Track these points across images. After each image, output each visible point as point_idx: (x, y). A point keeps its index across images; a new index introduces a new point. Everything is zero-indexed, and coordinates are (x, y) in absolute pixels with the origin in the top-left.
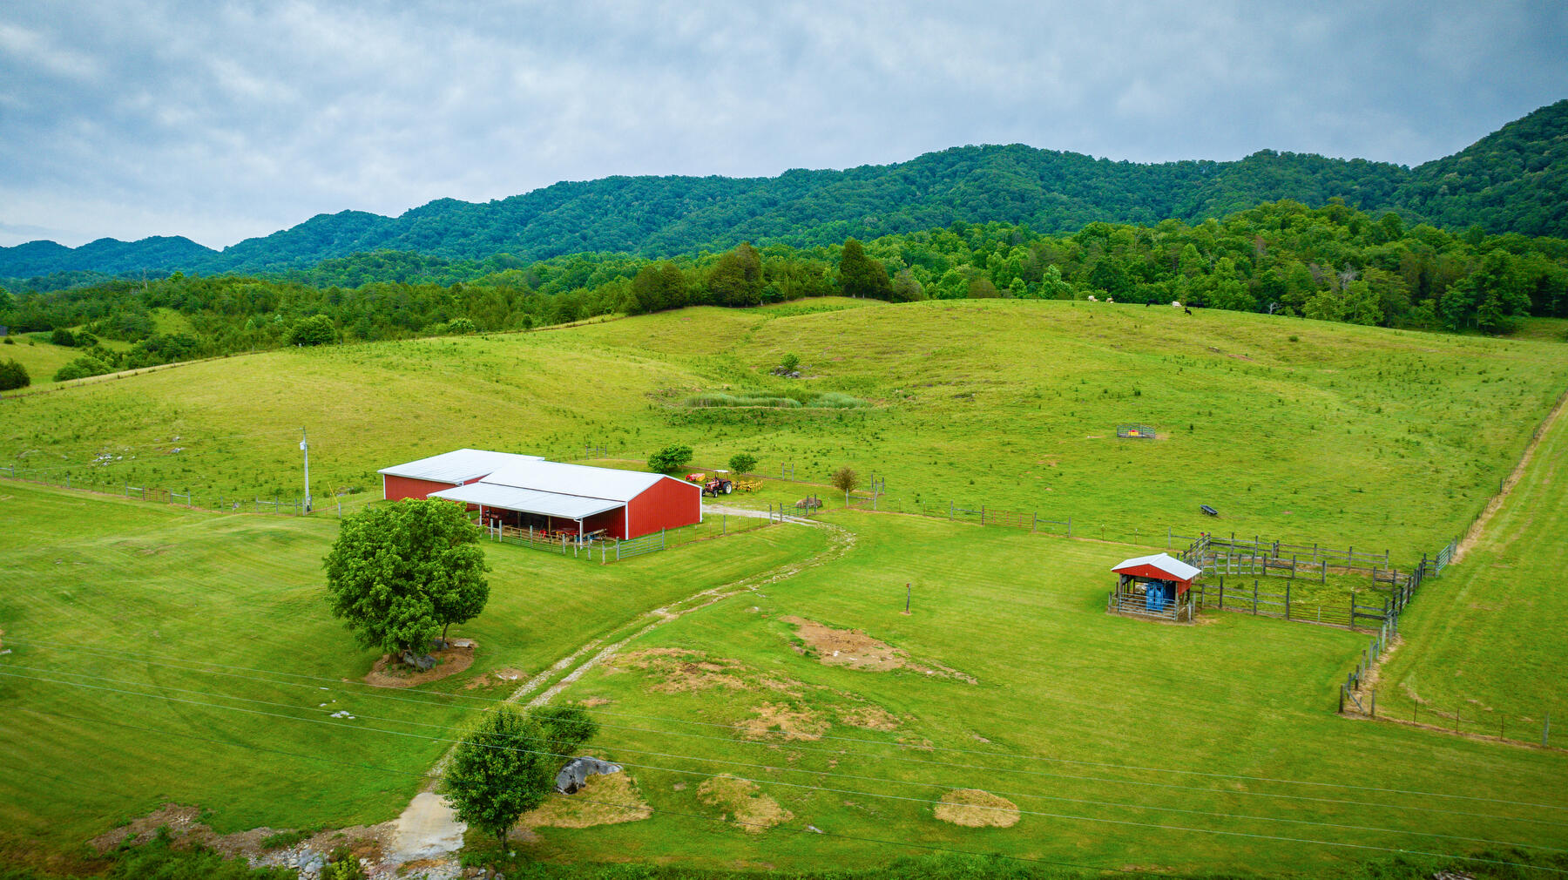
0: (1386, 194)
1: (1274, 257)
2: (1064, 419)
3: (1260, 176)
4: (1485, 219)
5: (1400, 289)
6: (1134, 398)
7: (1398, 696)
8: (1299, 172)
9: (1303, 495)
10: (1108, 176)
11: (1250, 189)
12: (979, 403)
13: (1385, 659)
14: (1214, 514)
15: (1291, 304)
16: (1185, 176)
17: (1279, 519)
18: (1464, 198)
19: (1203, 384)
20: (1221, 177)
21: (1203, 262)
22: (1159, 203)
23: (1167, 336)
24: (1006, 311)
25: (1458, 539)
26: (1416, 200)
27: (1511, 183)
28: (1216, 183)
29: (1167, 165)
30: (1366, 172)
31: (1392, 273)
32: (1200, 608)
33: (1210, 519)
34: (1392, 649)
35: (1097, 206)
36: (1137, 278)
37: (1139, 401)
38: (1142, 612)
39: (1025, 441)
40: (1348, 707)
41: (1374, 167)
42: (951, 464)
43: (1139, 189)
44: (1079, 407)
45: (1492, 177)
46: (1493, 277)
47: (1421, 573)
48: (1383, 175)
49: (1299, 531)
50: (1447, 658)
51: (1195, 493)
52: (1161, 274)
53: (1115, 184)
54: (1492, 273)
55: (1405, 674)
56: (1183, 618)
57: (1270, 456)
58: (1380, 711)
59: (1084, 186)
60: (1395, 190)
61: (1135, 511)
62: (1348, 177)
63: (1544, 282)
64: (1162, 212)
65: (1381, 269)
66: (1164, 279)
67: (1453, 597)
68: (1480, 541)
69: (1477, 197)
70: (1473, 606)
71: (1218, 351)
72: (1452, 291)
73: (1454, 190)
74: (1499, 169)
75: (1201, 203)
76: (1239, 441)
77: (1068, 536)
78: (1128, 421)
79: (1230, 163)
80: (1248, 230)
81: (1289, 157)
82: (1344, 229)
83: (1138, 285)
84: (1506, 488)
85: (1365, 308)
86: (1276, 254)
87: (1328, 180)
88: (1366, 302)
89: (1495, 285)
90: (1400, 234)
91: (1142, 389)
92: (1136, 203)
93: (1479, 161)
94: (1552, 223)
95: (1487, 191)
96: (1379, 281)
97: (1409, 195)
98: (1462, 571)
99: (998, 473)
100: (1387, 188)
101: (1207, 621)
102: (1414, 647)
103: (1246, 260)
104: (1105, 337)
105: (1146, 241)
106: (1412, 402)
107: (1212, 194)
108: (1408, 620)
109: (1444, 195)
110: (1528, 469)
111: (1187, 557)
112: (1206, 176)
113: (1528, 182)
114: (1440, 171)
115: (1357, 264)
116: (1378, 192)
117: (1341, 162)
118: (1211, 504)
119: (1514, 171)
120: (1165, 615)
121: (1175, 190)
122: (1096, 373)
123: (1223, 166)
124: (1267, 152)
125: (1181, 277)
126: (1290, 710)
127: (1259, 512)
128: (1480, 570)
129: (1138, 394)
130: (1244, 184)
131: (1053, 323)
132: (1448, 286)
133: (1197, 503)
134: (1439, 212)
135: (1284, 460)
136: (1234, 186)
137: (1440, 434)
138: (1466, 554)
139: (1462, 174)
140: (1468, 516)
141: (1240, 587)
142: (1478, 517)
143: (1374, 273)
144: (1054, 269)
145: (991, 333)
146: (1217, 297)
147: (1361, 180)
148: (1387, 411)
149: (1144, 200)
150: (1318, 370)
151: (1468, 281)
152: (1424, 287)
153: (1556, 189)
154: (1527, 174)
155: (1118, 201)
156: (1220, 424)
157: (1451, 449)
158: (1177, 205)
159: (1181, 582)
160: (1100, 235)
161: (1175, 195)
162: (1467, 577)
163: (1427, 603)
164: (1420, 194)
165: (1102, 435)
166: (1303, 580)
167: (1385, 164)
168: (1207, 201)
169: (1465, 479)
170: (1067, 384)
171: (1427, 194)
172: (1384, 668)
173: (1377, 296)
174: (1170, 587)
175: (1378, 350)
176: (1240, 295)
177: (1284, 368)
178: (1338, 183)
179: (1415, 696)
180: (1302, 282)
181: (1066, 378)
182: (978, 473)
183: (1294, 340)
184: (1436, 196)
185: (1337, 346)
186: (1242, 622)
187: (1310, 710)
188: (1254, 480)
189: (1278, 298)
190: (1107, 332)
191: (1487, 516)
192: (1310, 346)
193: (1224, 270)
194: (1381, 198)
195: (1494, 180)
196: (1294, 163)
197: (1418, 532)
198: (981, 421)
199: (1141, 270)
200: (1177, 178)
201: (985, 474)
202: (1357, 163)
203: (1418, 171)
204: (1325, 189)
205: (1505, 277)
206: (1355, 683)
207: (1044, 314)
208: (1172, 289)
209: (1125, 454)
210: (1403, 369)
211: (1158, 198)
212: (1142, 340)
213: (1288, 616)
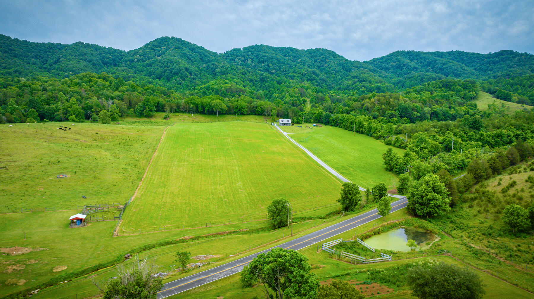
0: (120, 60)
1: (88, 95)
2: (40, 173)
3: (79, 51)
4: (147, 71)
5: (124, 106)
6: (58, 164)
7: (122, 231)
8: (92, 50)
9: (104, 189)
10: (19, 46)
11: (76, 56)
12: (11, 170)
13: (119, 225)
14: (85, 198)
15: (95, 112)
16: (51, 48)
17: (99, 196)
18: (141, 63)
19: (75, 155)
20: (65, 50)
21: (66, 98)
22: (42, 58)
23: (61, 136)
24: (5, 130)
25: (132, 196)
26: (128, 63)
27: (153, 60)
28: (63, 52)
29: (43, 43)
30: (113, 52)
31: (122, 101)
32: (87, 223)
33: (85, 199)
34: (121, 223)
35: (16, 57)
36: (44, 103)
37: (60, 164)
38: (76, 226)
39: (31, 183)
40: (114, 235)
41: (115, 51)
42: (12, 194)
43: (33, 52)
44: (43, 169)
45: (148, 57)
46: (146, 103)
47: (126, 205)
48: (118, 53)
49: (104, 199)
50: (129, 222)
51: (80, 192)
52: (52, 102)
53: (22, 49)
54: (146, 102)
55: (123, 227)
56: (84, 225)
57: (95, 178)
58: (119, 234)
59: (9, 49)
60: (122, 58)
61: (68, 200)
62: (107, 53)
63: (158, 103)
64: (44, 61)
65: (118, 100)
66: (54, 104)
67: (131, 209)
68: (137, 194)
69: (145, 63)
70: (134, 210)
71: (77, 140)
72: (137, 107)
73: (139, 61)
74: (149, 55)
75: (58, 60)
76: (88, 175)
77: (54, 211)
78: (59, 172)
79: (68, 45)
80: (79, 83)
81: (88, 45)
82: (107, 83)
83: (45, 106)
84: (143, 179)
85: (116, 113)
86: (88, 94)
87: (101, 54)
88: (116, 111)
89: (147, 105)
90: (124, 84)
91: (60, 160)
92: (33, 57)
93: (144, 53)
94: (163, 73)
95: (147, 62)
96: (118, 104)
97: (126, 61)
98: (133, 203)
99: (28, 195)
100: (120, 57)
101: (89, 225)
102: (124, 221)
103: (80, 97)
104: (43, 138)
105: (45, 90)
106: (126, 153)
107: (62, 56)
108: (124, 216)
109: (136, 62)
110: (147, 173)
111: (83, 213)
112: (59, 49)
113: (157, 60)
114: (134, 54)
115: (112, 98)
116: (117, 59)
117: (105, 48)
118: (84, 195)
119: (153, 56)
120: (81, 225)
121: (48, 53)
122: (44, 154)
123: (65, 46)
124: (80, 43)
125: (60, 103)
126: (105, 238)
127: (95, 195)
128: (136, 202)
129: (59, 162)
130: (73, 54)
131: (24, 134)
132: (136, 105)
133: (81, 195)
134: (135, 67)
135: (99, 179)
136: (70, 54)
137: (132, 164)
138: (134, 198)
139: (140, 56)
140: (135, 188)
141: (94, 216)
142: (137, 188)
143: (116, 101)
144: (12, 100)
145: (3, 140)
146: (72, 111)
147: (112, 54)
148: (121, 157)
149: (35, 56)
150: (104, 143)
151: (141, 104)
152: (131, 105)
153: (163, 64)
154: (157, 58)
155: (25, 56)
156: (82, 170)
157: (134, 168)
158: (49, 59)
159: (83, 219)
160: (27, 86)
161: (48, 55)
162: (133, 204)
163: (127, 212)
164: (129, 61)
165: (52, 178)
166: (106, 212)
167: (119, 50)
168: (61, 59)
169: (136, 178)
170: (37, 160)
171: (132, 61)
172: (120, 226)
173: (118, 109)
174: (81, 220)
175: (119, 135)
176: (79, 110)
177: (95, 144)
178: (105, 55)
179: (124, 231)
180: (97, 105)
181: (36, 157)
182: (22, 196)
183: (97, 134)
184: (134, 62)
185: (108, 134)
186: (95, 224)
187: (108, 237)
188: (92, 186)
189: (91, 110)
190: (43, 136)
191: (138, 188)
192: (101, 135)
193: (73, 101)
194: (118, 61)
195: (149, 59)
196: (90, 47)
197: (126, 194)
198: (14, 177)
199: (45, 100)
200: (48, 49)
201: (24, 196)
202: (110, 49)
203: (128, 53)
204: (101, 57)
205: (149, 103)
206: (115, 231)
207: (20, 131)
208: (56, 107)
209: (60, 183)
210: (124, 141)
211: (41, 56)
212: (54, 139)
213: (103, 220)
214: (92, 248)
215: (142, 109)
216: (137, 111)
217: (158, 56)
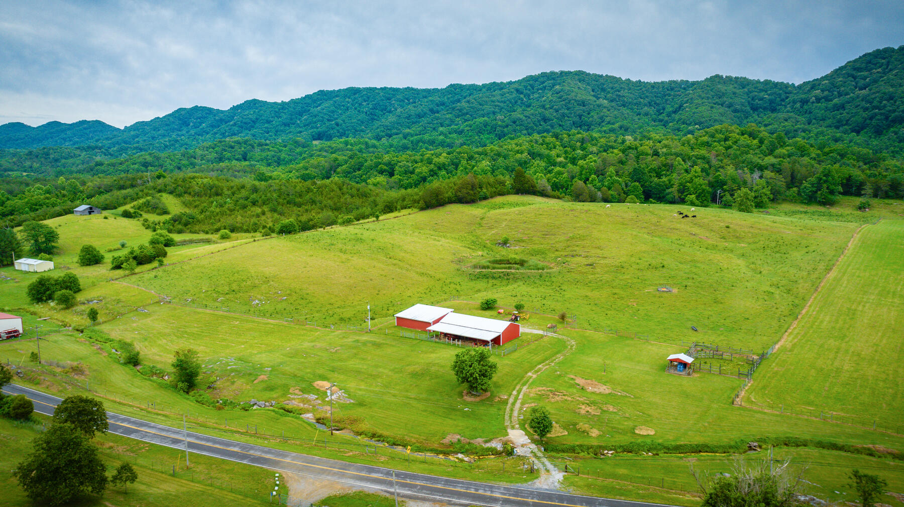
0: (783, 100)
1: (720, 163)
2: (636, 280)
3: (714, 90)
4: (834, 118)
5: (781, 182)
6: (661, 269)
7: (749, 400)
8: (735, 88)
9: (728, 321)
10: (630, 89)
11: (708, 98)
12: (598, 270)
13: (747, 388)
14: (696, 330)
15: (728, 191)
16: (672, 89)
17: (719, 332)
18: (823, 105)
19: (689, 258)
20: (693, 90)
21: (685, 167)
22: (658, 105)
23: (672, 227)
24: (598, 212)
25: (776, 343)
26: (798, 105)
27: (849, 96)
28: (690, 94)
29: (662, 82)
30: (772, 88)
31: (778, 174)
32: (694, 371)
33: (695, 332)
34: (749, 385)
35: (624, 107)
36: (652, 174)
37: (664, 270)
38: (676, 372)
39: (622, 293)
40: (735, 403)
41: (776, 85)
42: (596, 304)
43: (647, 97)
44: (640, 274)
45: (839, 93)
46: (824, 178)
47: (763, 356)
48: (781, 89)
49: (725, 338)
50: (764, 387)
51: (689, 320)
52: (664, 172)
53: (633, 94)
54: (824, 176)
55: (752, 392)
56: (689, 374)
57: (716, 301)
58: (743, 404)
59: (617, 95)
60: (787, 98)
61: (668, 328)
62: (761, 90)
63: (849, 179)
64: (660, 110)
65: (772, 172)
66: (666, 175)
67: (770, 366)
68: (786, 341)
69: (830, 105)
70: (776, 369)
71: (694, 235)
72: (805, 184)
73: (818, 100)
74: (842, 89)
75: (681, 106)
76: (705, 293)
77: (647, 341)
78: (661, 282)
79: (697, 81)
80: (708, 143)
81: (729, 79)
82: (756, 142)
83: (653, 178)
84: (799, 317)
85: (764, 193)
86: (721, 161)
87: (751, 93)
88: (764, 190)
89: (825, 181)
90: (784, 143)
91: (665, 263)
92: (645, 105)
93: (833, 84)
94: (868, 121)
95: (836, 101)
96: (771, 178)
97: (794, 102)
98: (776, 355)
99: (615, 309)
100: (783, 96)
101: (696, 375)
102: (756, 384)
103: (707, 166)
104: (645, 228)
105: (656, 154)
106: (774, 266)
107: (688, 100)
108: (756, 375)
109: (813, 102)
110: (810, 306)
111: (688, 353)
112: (684, 89)
113: (858, 97)
114: (812, 88)
115: (761, 168)
116: (778, 99)
117: (758, 82)
118: (695, 325)
119: (851, 89)
120: (683, 373)
121: (667, 97)
122: (644, 252)
123: (694, 83)
124: (717, 76)
125: (675, 175)
126: (719, 404)
127: (712, 329)
128: (781, 355)
129: (663, 266)
130: (704, 95)
131: (621, 220)
132: (804, 182)
133: (689, 324)
134: (810, 113)
135: (721, 303)
136: (700, 96)
137: (782, 286)
138: (778, 348)
139: (823, 91)
140: (783, 330)
141: (705, 363)
142: (786, 331)
143: (768, 174)
144: (612, 169)
145: (594, 226)
146: (692, 187)
147: (769, 92)
148: (764, 272)
149: (649, 103)
150: (738, 245)
151: (813, 179)
152: (793, 180)
153: (871, 103)
154: (857, 92)
155: (636, 104)
156: (697, 284)
157: (785, 295)
158: (668, 106)
159: (688, 364)
160: (633, 149)
161: (667, 100)
162: (776, 358)
163: (762, 368)
164: (801, 102)
165: (651, 289)
166: (726, 360)
167: (782, 83)
168: (685, 105)
169: (786, 313)
170: (633, 259)
171: (804, 102)
172: (746, 391)
173: (770, 188)
174: (685, 365)
175: (765, 232)
176: (703, 187)
177: (723, 244)
178: (756, 93)
179: (754, 400)
180: (734, 180)
181: (632, 256)
182: (608, 309)
183: (728, 227)
184: (809, 103)
185: (747, 230)
186: (707, 376)
187: (725, 404)
188: (710, 313)
189: (722, 187)
190: (645, 225)
191: (789, 331)
192: (735, 231)
193: (696, 172)
194: (780, 103)
195: (840, 95)
196: (732, 83)
197: (765, 338)
198: (601, 280)
199: (654, 170)
200: (668, 90)
201: (611, 310)
202: (767, 82)
203: (800, 87)
204: (749, 97)
205: (830, 178)
206: (737, 396)
207: (617, 214)
208: (670, 181)
209: (661, 299)
210: (774, 244)
211: (657, 102)
212: (660, 230)
213: (720, 374)
214: (697, 414)
215: (814, 189)
216: (804, 192)
217: (861, 89)
